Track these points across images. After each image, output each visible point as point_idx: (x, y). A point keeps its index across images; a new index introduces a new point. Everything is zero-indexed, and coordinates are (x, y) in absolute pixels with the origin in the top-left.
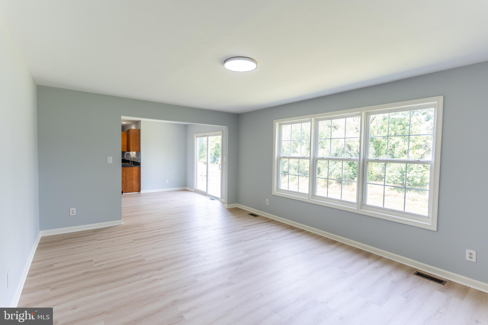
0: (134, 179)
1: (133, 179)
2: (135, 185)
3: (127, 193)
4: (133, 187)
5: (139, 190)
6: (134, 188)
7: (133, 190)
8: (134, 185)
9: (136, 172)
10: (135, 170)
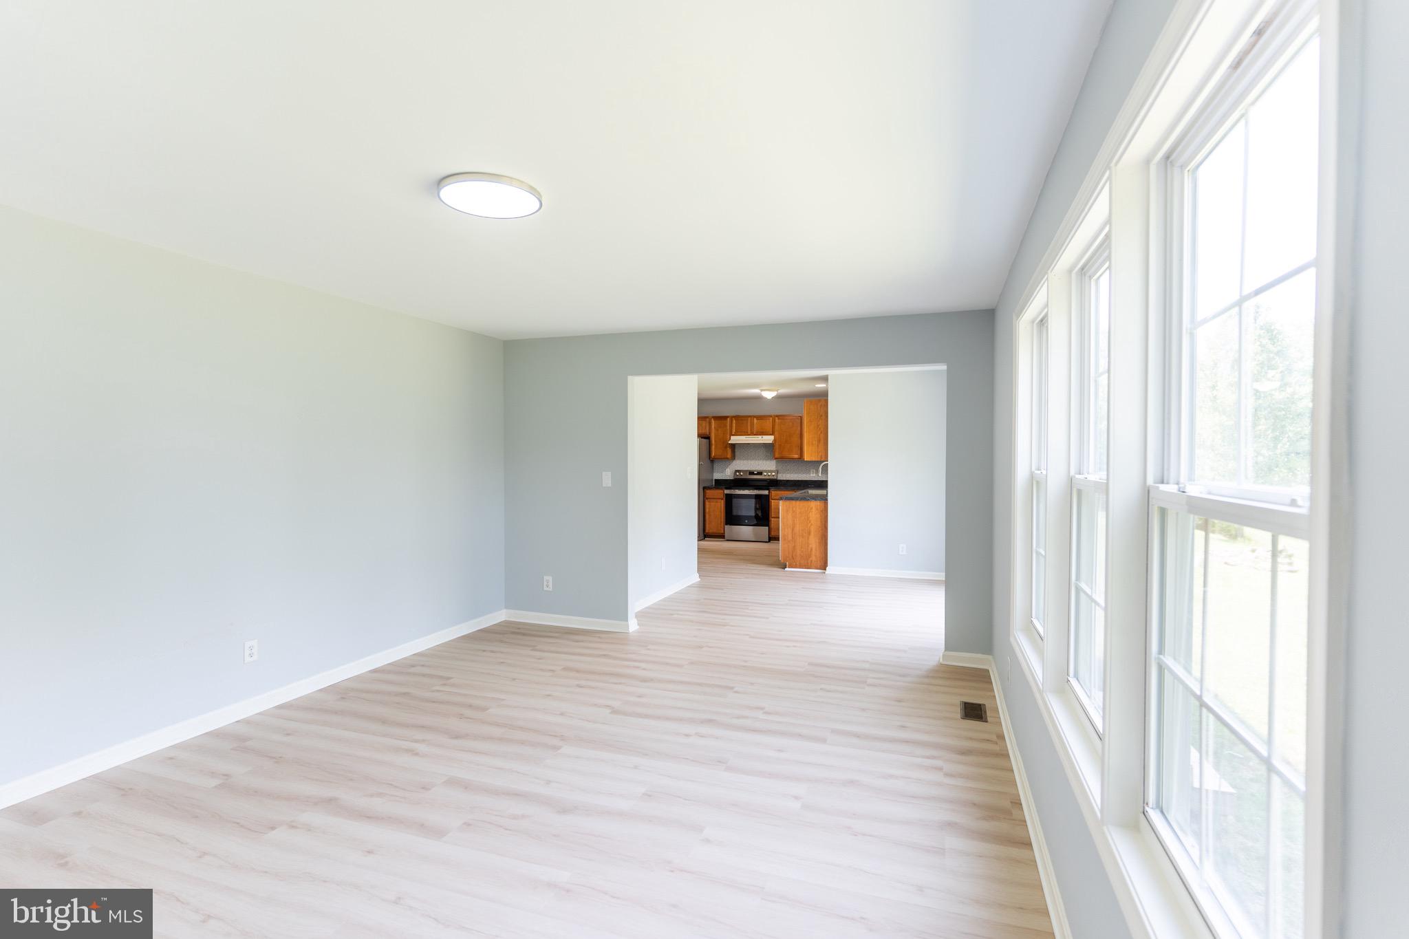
0: (812, 533)
1: (809, 533)
2: (814, 550)
3: (796, 567)
4: (810, 556)
5: (824, 566)
6: (813, 558)
7: (809, 561)
8: (812, 549)
9: (818, 516)
10: (814, 509)
